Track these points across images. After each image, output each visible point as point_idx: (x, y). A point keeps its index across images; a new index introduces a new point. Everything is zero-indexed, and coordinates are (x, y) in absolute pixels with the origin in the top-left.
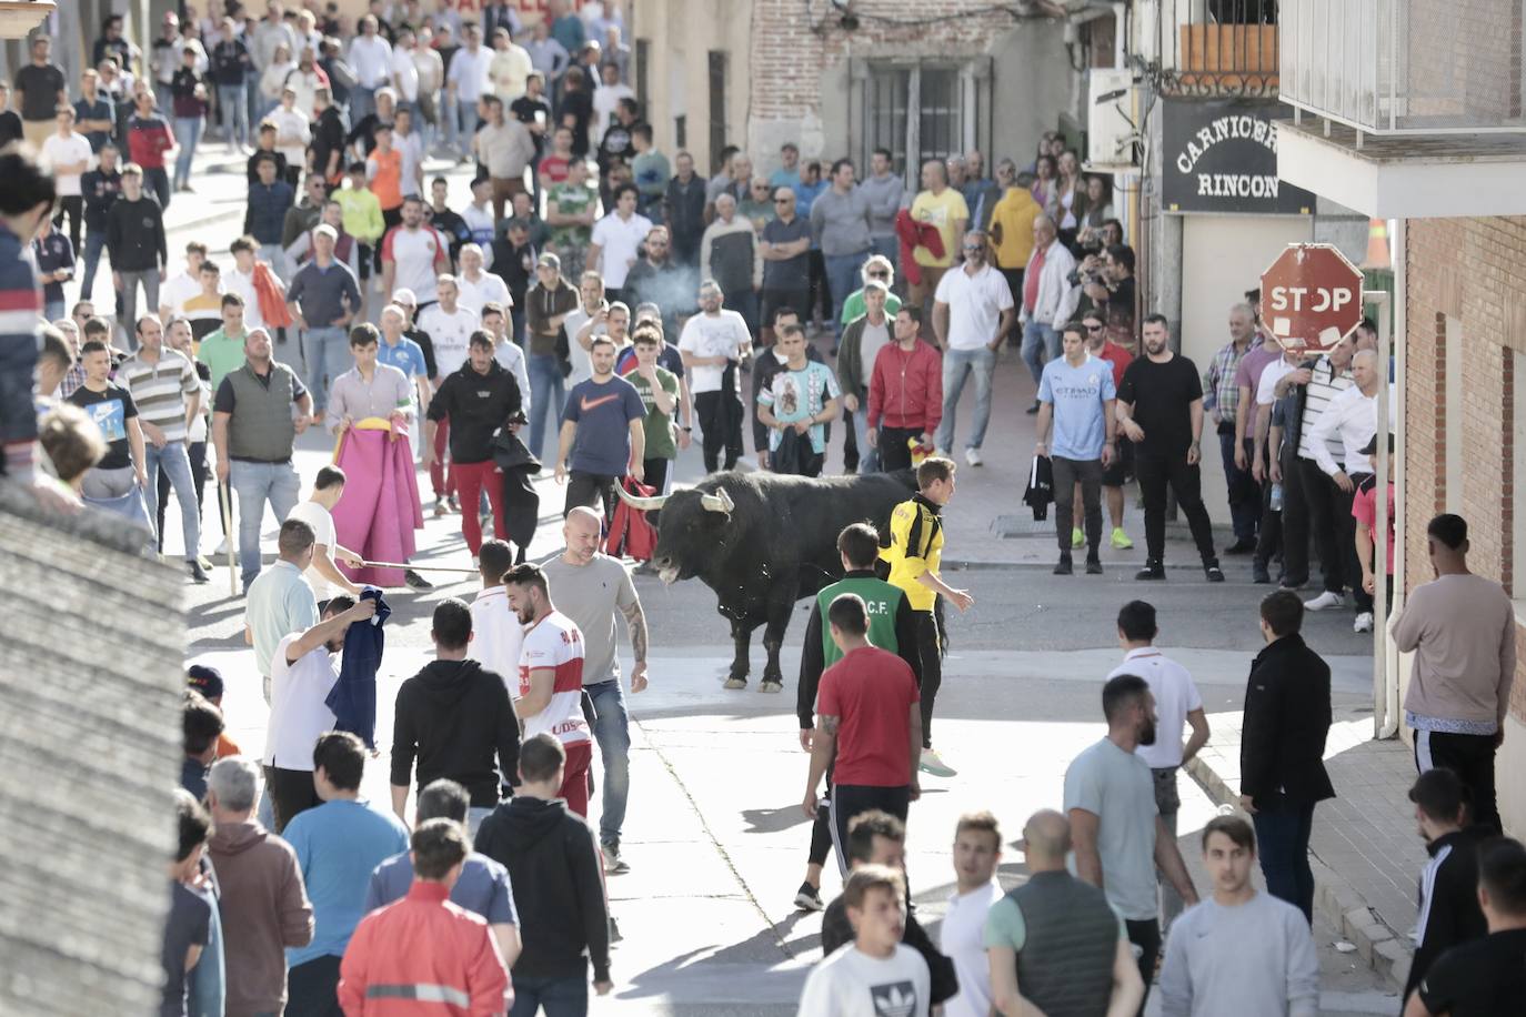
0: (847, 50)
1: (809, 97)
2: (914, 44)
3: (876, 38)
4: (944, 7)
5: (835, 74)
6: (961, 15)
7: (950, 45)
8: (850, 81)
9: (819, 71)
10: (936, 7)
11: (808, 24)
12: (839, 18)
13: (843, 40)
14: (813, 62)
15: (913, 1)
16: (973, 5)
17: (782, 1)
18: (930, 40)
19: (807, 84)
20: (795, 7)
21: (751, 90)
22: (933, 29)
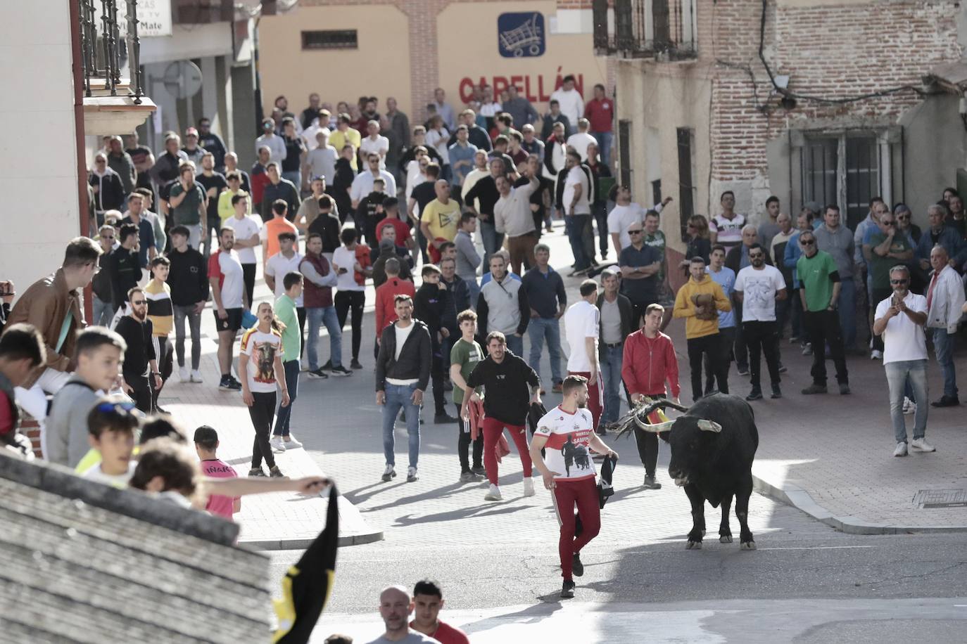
0: (787, 124)
1: (759, 162)
2: (841, 118)
3: (810, 114)
4: (863, 88)
5: (778, 144)
6: (877, 94)
7: (869, 118)
8: (790, 149)
9: (766, 142)
10: (857, 88)
11: (756, 105)
12: (780, 99)
13: (784, 116)
14: (760, 135)
15: (839, 84)
16: (886, 85)
17: (734, 87)
18: (853, 115)
19: (756, 152)
20: (745, 91)
21: (711, 158)
22: (855, 106)
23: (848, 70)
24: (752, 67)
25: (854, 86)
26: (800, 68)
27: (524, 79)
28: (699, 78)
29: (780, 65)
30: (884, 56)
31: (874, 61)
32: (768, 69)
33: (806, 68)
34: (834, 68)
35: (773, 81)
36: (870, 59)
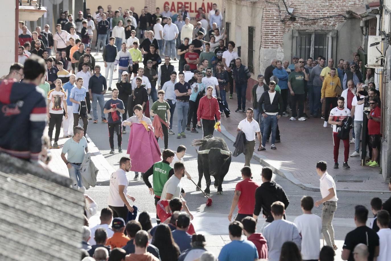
0: (292, 27)
1: (280, 42)
2: (313, 26)
3: (301, 24)
4: (323, 14)
5: (288, 35)
6: (328, 17)
7: (324, 26)
8: (293, 37)
9: (283, 34)
10: (320, 14)
11: (280, 19)
12: (290, 17)
13: (291, 24)
14: (281, 31)
15: (313, 13)
16: (332, 14)
17: (272, 12)
18: (318, 25)
19: (279, 38)
20: (276, 13)
21: (261, 39)
22: (319, 21)
23: (317, 7)
24: (279, 4)
25: (319, 13)
26: (298, 5)
27: (189, 3)
28: (258, 7)
29: (291, 4)
30: (332, 2)
31: (327, 4)
32: (285, 5)
33: (301, 6)
34: (312, 6)
35: (287, 10)
36: (326, 3)
